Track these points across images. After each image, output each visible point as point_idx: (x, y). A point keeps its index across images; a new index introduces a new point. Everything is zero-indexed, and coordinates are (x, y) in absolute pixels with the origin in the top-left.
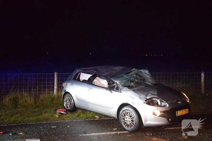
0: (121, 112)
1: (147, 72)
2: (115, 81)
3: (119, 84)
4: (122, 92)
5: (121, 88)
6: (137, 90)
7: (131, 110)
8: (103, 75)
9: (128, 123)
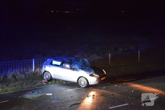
0: (79, 80)
3: (77, 68)
4: (79, 71)
6: (86, 70)
7: (84, 79)
9: (83, 84)
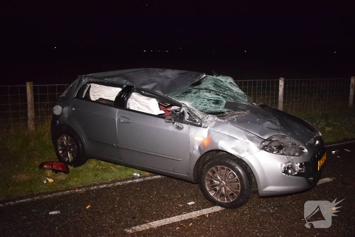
1: (230, 80)
2: (180, 102)
3: (194, 109)
5: (201, 116)
8: (145, 87)
